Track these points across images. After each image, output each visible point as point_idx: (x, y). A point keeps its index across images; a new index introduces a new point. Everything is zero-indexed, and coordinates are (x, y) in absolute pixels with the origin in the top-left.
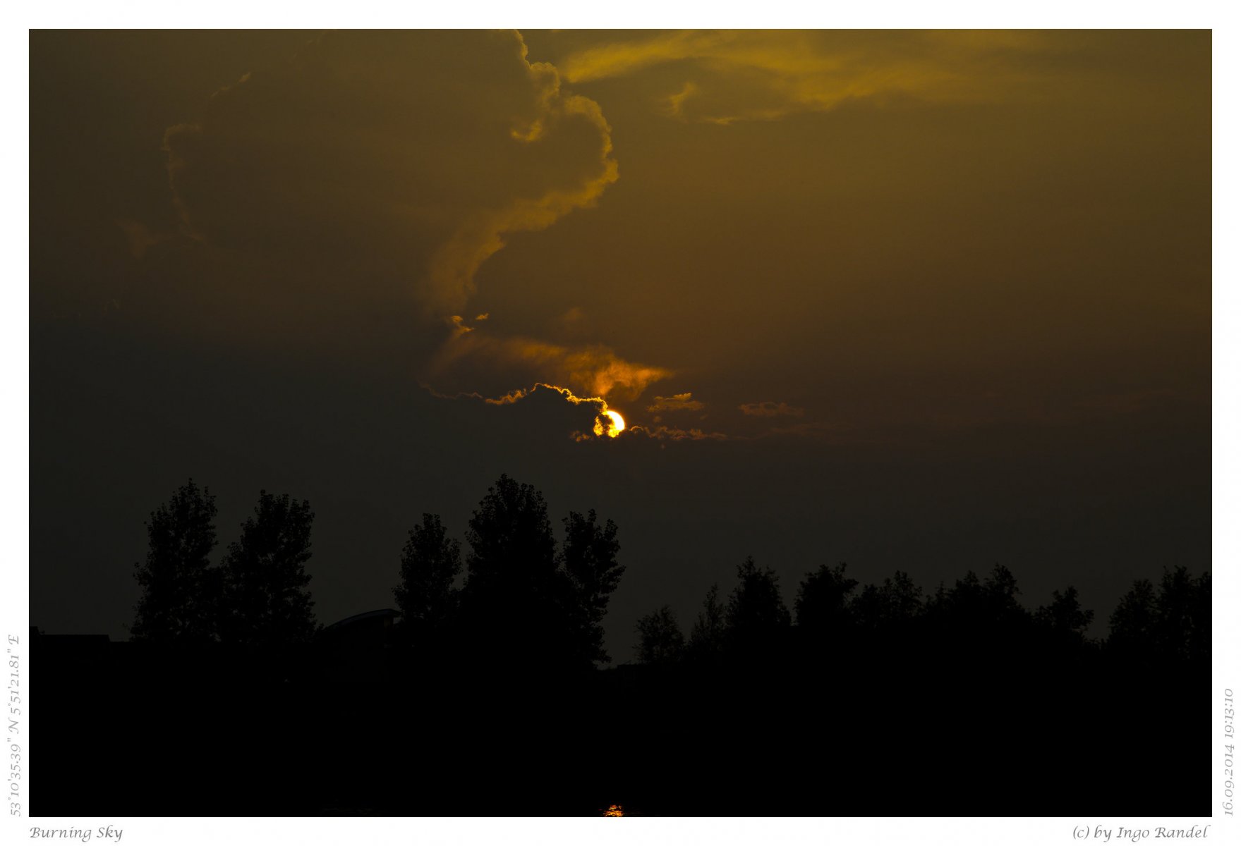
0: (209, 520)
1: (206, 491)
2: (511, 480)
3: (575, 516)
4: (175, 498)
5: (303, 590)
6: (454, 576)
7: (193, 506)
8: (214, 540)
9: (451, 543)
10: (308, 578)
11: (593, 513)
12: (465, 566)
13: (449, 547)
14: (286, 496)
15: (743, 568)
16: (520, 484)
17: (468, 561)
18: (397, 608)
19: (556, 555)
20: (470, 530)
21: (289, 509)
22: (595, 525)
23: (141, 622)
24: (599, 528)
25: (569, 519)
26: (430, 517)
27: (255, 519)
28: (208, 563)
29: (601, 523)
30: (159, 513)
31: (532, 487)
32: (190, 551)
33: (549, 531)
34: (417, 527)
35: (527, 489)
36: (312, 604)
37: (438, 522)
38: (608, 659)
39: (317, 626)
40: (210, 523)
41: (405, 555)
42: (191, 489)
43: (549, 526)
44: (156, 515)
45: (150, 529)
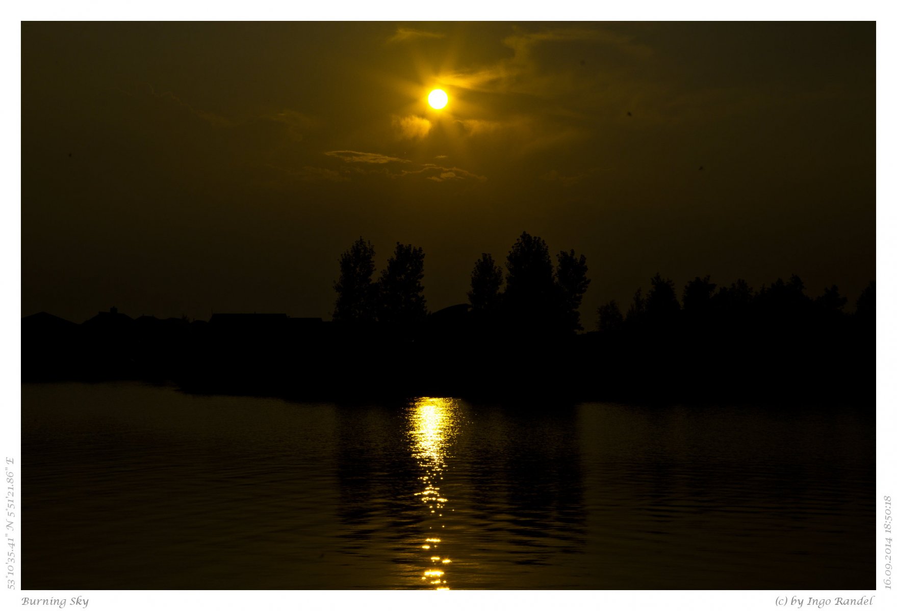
0: (371, 258)
1: (369, 243)
2: (528, 235)
3: (563, 253)
4: (353, 247)
5: (420, 294)
6: (499, 286)
7: (363, 251)
8: (374, 268)
9: (497, 269)
10: (423, 288)
11: (573, 252)
12: (505, 281)
13: (497, 270)
14: (410, 245)
15: (654, 279)
16: (533, 237)
17: (506, 278)
18: (469, 303)
19: (553, 274)
20: (507, 261)
21: (412, 251)
22: (574, 257)
23: (338, 311)
24: (576, 259)
25: (560, 255)
26: (486, 255)
27: (395, 257)
28: (371, 280)
29: (577, 256)
30: (345, 254)
31: (539, 238)
32: (362, 274)
33: (550, 261)
34: (479, 260)
35: (537, 239)
36: (425, 301)
37: (490, 257)
38: (583, 329)
39: (428, 313)
40: (372, 260)
41: (473, 275)
42: (362, 242)
43: (550, 259)
44: (343, 256)
45: (341, 263)
